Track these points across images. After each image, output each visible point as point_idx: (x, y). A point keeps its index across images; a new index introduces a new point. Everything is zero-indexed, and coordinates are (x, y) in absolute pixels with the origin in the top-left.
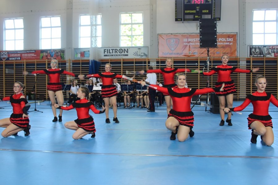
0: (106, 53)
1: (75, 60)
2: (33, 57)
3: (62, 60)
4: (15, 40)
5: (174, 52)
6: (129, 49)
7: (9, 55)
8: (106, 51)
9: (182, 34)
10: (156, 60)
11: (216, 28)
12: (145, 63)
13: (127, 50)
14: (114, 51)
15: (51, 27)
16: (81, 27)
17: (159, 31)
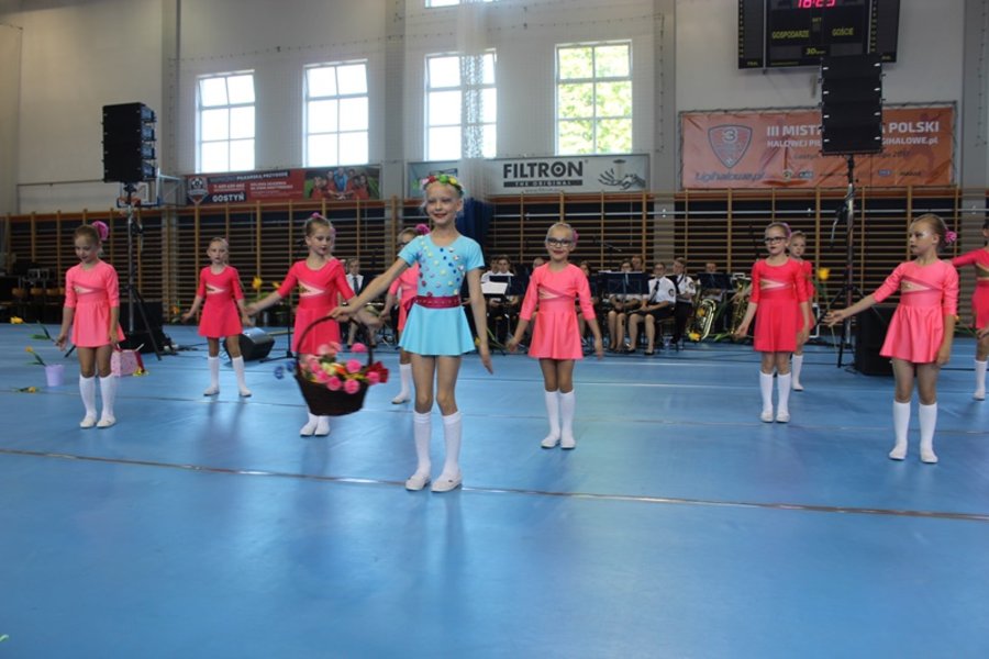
0: (511, 175)
1: (411, 199)
2: (282, 190)
3: (371, 200)
4: (229, 140)
5: (733, 171)
6: (586, 161)
7: (213, 188)
8: (512, 168)
9: (760, 112)
10: (673, 199)
11: (880, 85)
12: (638, 206)
13: (577, 167)
14: (536, 169)
15: (338, 97)
16: (432, 95)
17: (685, 103)
